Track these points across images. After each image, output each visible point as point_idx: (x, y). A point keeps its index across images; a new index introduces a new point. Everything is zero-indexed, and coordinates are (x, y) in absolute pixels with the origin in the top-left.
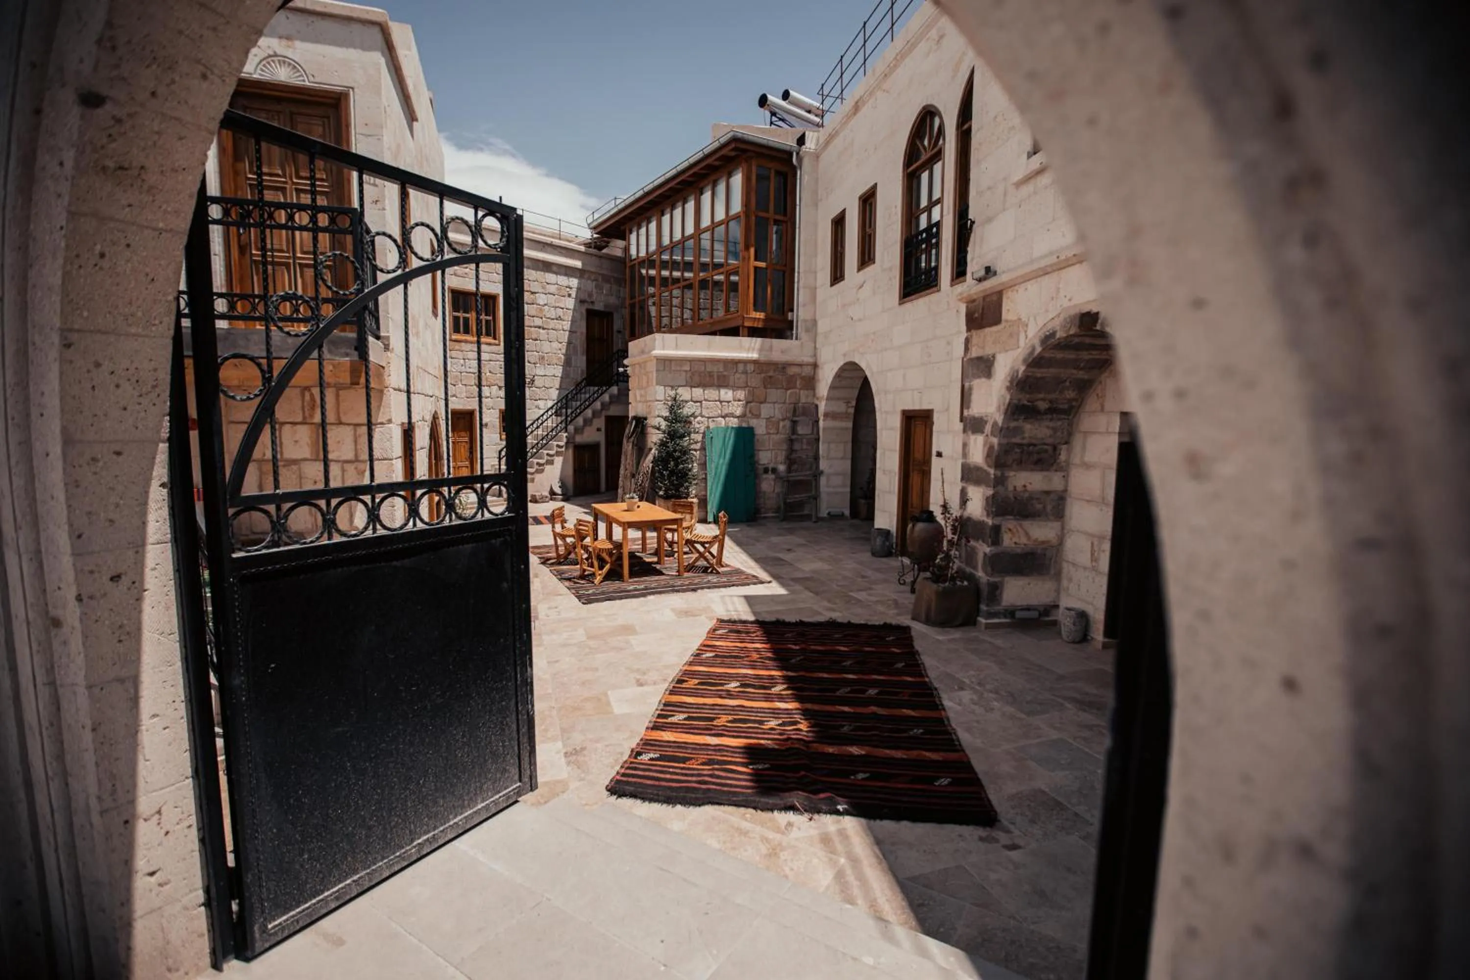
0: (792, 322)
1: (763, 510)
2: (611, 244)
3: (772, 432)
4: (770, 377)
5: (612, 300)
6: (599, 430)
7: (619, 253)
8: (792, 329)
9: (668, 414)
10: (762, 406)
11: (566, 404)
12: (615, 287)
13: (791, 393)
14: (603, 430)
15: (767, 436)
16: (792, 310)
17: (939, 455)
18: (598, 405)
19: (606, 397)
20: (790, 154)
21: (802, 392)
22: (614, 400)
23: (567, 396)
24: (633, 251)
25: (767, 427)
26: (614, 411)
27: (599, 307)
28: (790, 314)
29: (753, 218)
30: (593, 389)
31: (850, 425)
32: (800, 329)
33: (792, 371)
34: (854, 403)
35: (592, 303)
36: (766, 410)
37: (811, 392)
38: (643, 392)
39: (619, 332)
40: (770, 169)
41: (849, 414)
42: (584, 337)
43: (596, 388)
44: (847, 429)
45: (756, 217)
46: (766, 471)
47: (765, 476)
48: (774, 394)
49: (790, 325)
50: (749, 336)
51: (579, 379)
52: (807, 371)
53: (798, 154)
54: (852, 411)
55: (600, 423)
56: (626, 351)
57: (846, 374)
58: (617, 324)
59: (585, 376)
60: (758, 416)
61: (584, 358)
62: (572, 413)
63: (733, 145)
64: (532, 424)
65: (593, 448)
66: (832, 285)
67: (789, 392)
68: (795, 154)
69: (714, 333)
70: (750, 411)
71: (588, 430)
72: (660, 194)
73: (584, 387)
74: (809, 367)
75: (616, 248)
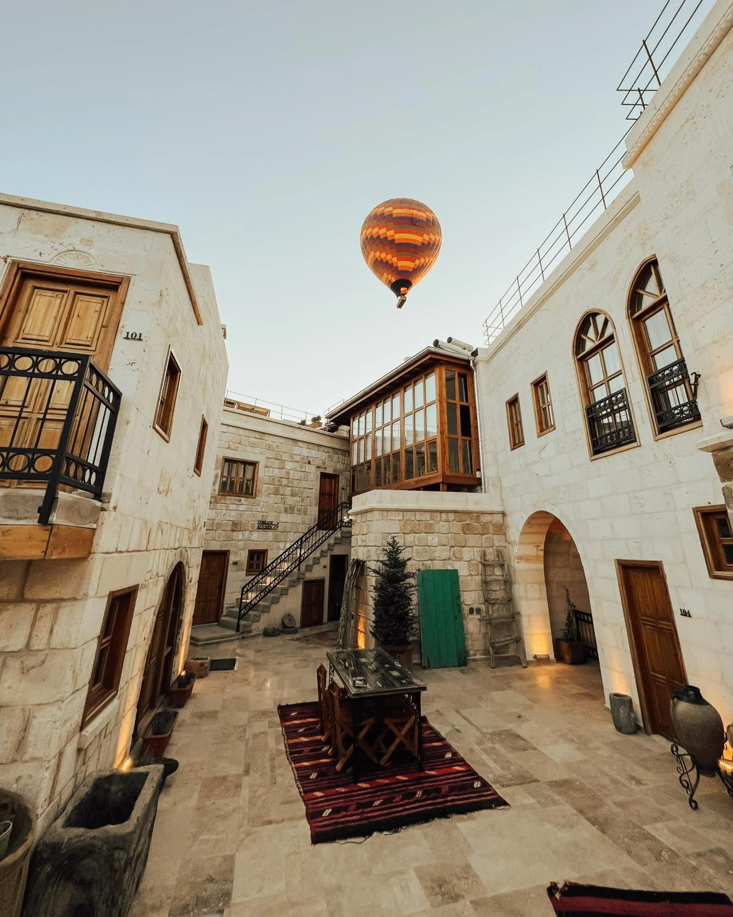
0: (480, 479)
1: (472, 652)
2: (340, 428)
3: (473, 573)
4: (468, 524)
5: (339, 466)
6: (325, 567)
7: (345, 435)
8: (481, 485)
9: (386, 558)
10: (464, 549)
11: (301, 545)
12: (341, 457)
13: (486, 538)
14: (328, 567)
15: (470, 577)
16: (479, 470)
17: (685, 614)
18: (325, 547)
19: (332, 541)
20: (468, 361)
21: (495, 536)
22: (338, 542)
23: (302, 538)
24: (355, 433)
25: (469, 568)
26: (338, 551)
27: (330, 471)
28: (478, 473)
29: (445, 404)
30: (322, 533)
31: (542, 566)
32: (487, 483)
33: (485, 519)
34: (542, 547)
35: (326, 468)
36: (467, 553)
37: (503, 537)
38: (364, 537)
39: (343, 489)
40: (454, 372)
41: (540, 557)
42: (318, 492)
43: (325, 532)
44: (539, 570)
45: (448, 403)
46: (471, 611)
47: (471, 616)
48: (472, 539)
49: (479, 482)
50: (448, 491)
51: (312, 525)
52: (498, 518)
53: (473, 362)
54: (542, 553)
55: (326, 561)
56: (350, 503)
57: (534, 522)
58: (342, 483)
59: (317, 523)
60: (460, 559)
61: (317, 508)
62: (305, 552)
63: (429, 357)
64: (272, 563)
65: (320, 582)
66: (512, 450)
67: (484, 537)
68: (471, 361)
69: (418, 489)
70: (454, 554)
71: (316, 567)
72: (376, 393)
73: (316, 531)
74: (499, 515)
75: (343, 430)
